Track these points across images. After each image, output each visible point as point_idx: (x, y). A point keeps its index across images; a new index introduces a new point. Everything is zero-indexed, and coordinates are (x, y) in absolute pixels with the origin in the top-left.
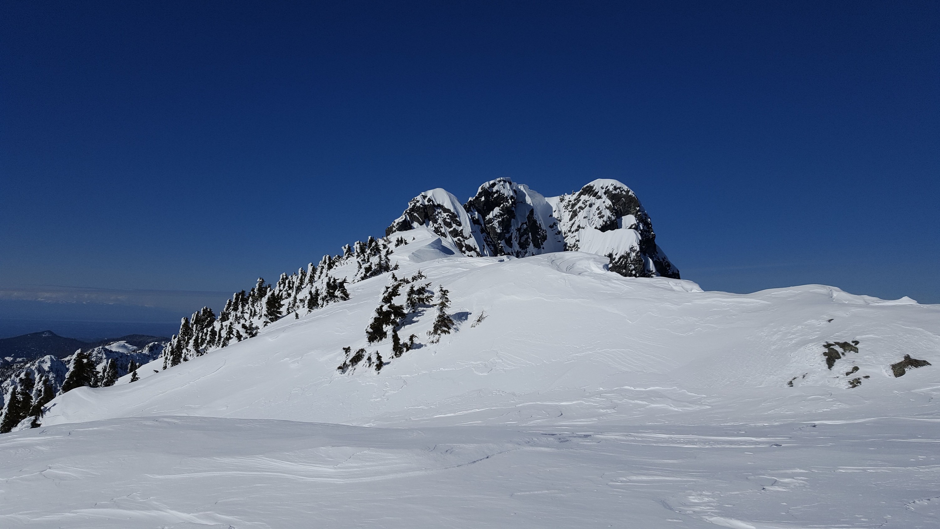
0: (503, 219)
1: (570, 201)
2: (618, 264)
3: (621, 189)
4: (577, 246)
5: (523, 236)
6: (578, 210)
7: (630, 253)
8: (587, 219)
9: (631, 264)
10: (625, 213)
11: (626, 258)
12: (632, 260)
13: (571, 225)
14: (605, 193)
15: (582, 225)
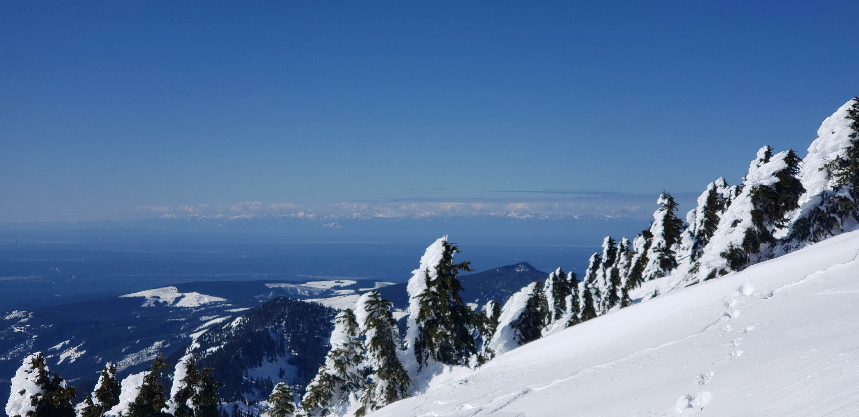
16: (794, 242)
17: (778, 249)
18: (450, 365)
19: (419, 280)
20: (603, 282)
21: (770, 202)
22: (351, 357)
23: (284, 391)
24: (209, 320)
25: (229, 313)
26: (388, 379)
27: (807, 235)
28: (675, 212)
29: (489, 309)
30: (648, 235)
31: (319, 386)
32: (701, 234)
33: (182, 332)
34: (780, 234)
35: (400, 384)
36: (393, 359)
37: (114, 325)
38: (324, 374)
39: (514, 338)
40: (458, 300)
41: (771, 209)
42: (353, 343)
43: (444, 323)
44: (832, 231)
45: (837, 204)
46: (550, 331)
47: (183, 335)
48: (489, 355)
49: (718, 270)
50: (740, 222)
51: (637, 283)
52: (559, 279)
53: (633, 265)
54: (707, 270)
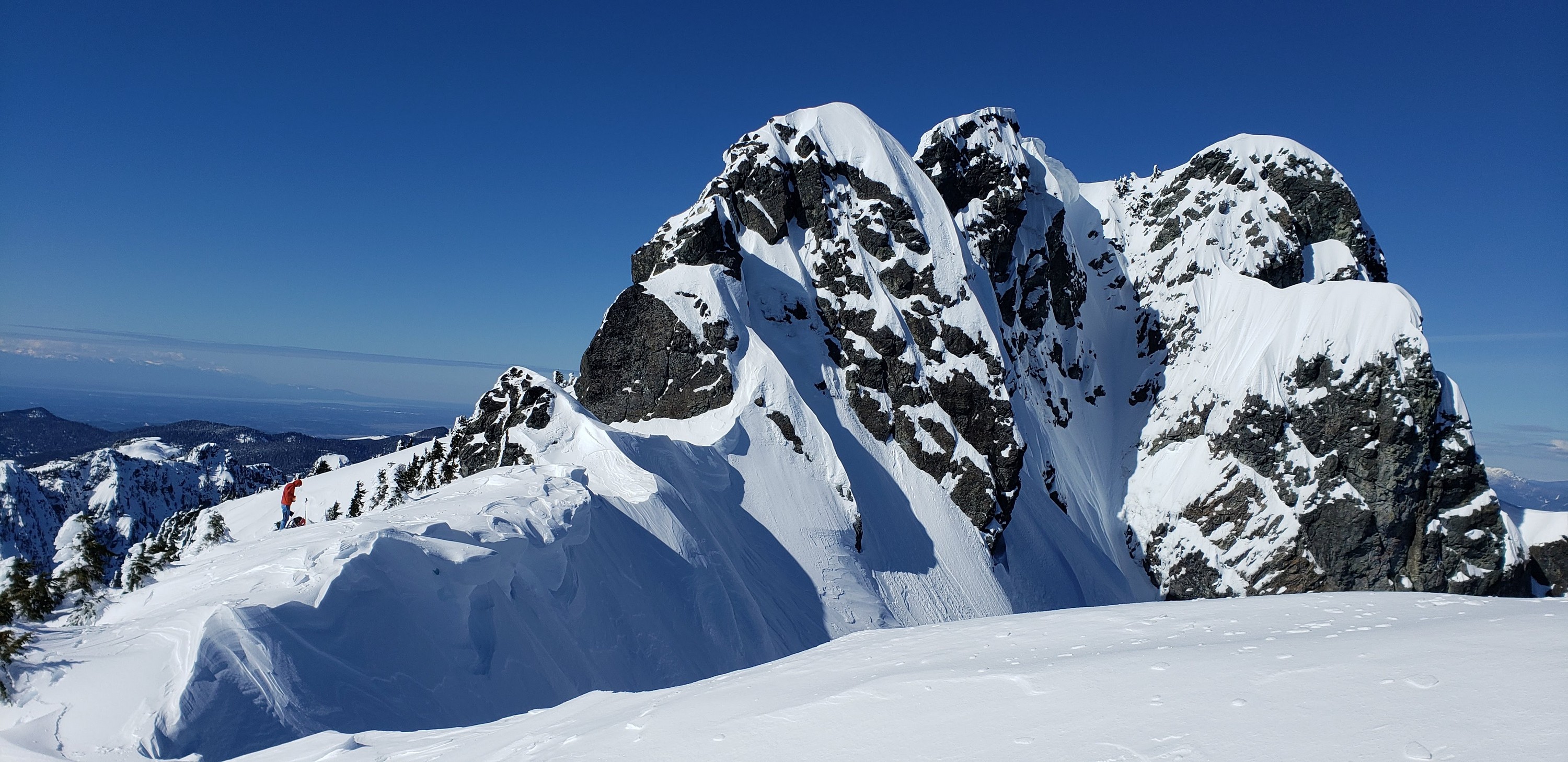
0: (994, 237)
1: (1150, 195)
2: (1352, 391)
3: (1308, 165)
4: (1193, 324)
5: (1033, 289)
6: (1183, 220)
7: (1397, 359)
8: (1215, 248)
9: (1399, 396)
10: (1320, 232)
11: (1379, 375)
12: (1403, 381)
13: (1161, 262)
14: (1264, 175)
15: (1204, 264)
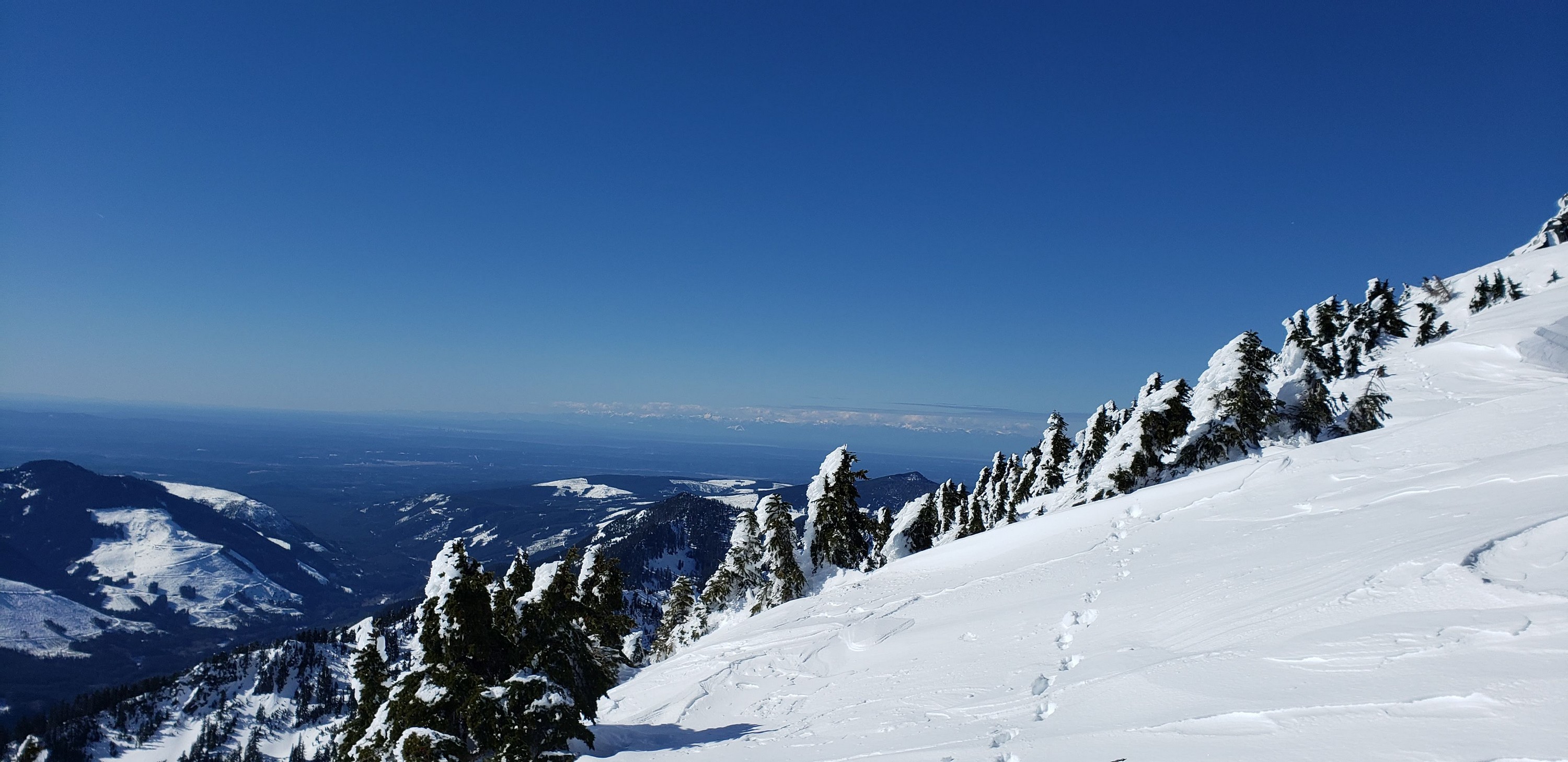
16: (1181, 468)
17: (1165, 474)
18: (844, 568)
19: (818, 485)
20: (992, 495)
21: (1160, 428)
22: (750, 555)
23: (684, 584)
24: (615, 512)
25: (634, 506)
26: (784, 578)
27: (1194, 462)
28: (1064, 432)
29: (880, 515)
30: (1037, 452)
31: (719, 582)
32: (1089, 454)
33: (590, 521)
34: (1168, 459)
35: (796, 583)
36: (790, 560)
37: (526, 512)
38: (723, 570)
39: (906, 546)
40: (854, 507)
41: (1161, 435)
42: (753, 542)
43: (839, 527)
44: (1218, 459)
45: (1224, 434)
46: (941, 541)
47: (590, 525)
48: (879, 559)
49: (1106, 491)
50: (1129, 445)
51: (1025, 498)
52: (949, 489)
53: (1021, 481)
54: (1095, 490)
